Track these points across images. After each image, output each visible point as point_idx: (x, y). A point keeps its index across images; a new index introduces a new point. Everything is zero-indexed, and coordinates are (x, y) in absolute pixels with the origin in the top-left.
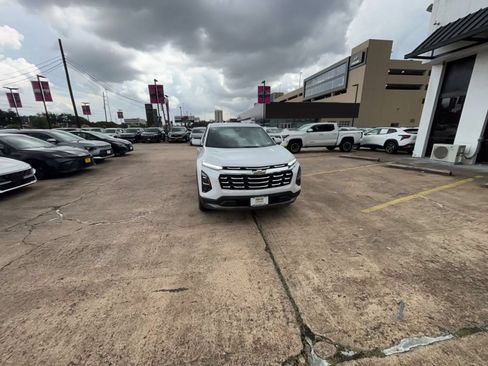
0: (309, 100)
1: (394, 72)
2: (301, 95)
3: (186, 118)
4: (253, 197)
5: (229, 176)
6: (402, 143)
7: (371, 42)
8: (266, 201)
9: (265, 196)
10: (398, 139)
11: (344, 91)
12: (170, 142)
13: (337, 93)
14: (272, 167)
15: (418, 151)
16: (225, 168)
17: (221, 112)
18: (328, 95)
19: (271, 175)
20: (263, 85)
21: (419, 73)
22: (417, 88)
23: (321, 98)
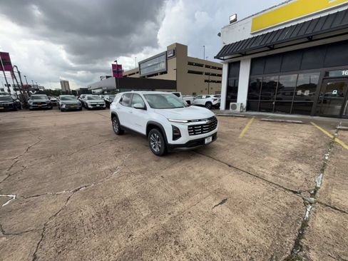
0: (144, 77)
1: (190, 64)
2: (138, 72)
4: (206, 137)
5: (193, 126)
6: (214, 103)
7: (177, 44)
8: (211, 139)
10: (212, 101)
11: (166, 73)
12: (31, 110)
13: (162, 73)
15: (222, 107)
16: (189, 121)
17: (68, 82)
18: (156, 74)
20: (115, 63)
21: (201, 66)
22: (201, 73)
23: (152, 75)
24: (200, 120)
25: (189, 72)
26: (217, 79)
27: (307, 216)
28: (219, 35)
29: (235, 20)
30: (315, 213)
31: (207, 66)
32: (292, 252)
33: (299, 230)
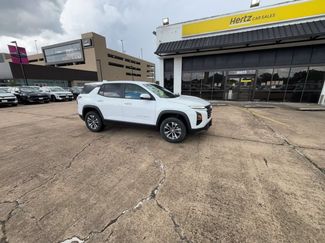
0: (53, 66)
1: (109, 56)
2: (42, 60)
7: (93, 34)
11: (83, 63)
13: (78, 63)
16: (206, 107)
18: (71, 64)
20: (14, 45)
21: (122, 59)
22: (122, 66)
23: (65, 65)
25: (110, 64)
26: (137, 72)
28: (155, 33)
29: (167, 23)
31: (127, 60)
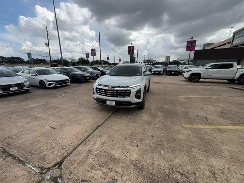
2: (230, 43)
3: (150, 61)
4: (108, 100)
5: (100, 89)
8: (114, 104)
9: (114, 101)
14: (119, 87)
16: (99, 85)
17: (170, 57)
19: (118, 91)
24: (105, 86)
27: (29, 166)
30: (29, 172)
32: (8, 153)
33: (18, 158)
